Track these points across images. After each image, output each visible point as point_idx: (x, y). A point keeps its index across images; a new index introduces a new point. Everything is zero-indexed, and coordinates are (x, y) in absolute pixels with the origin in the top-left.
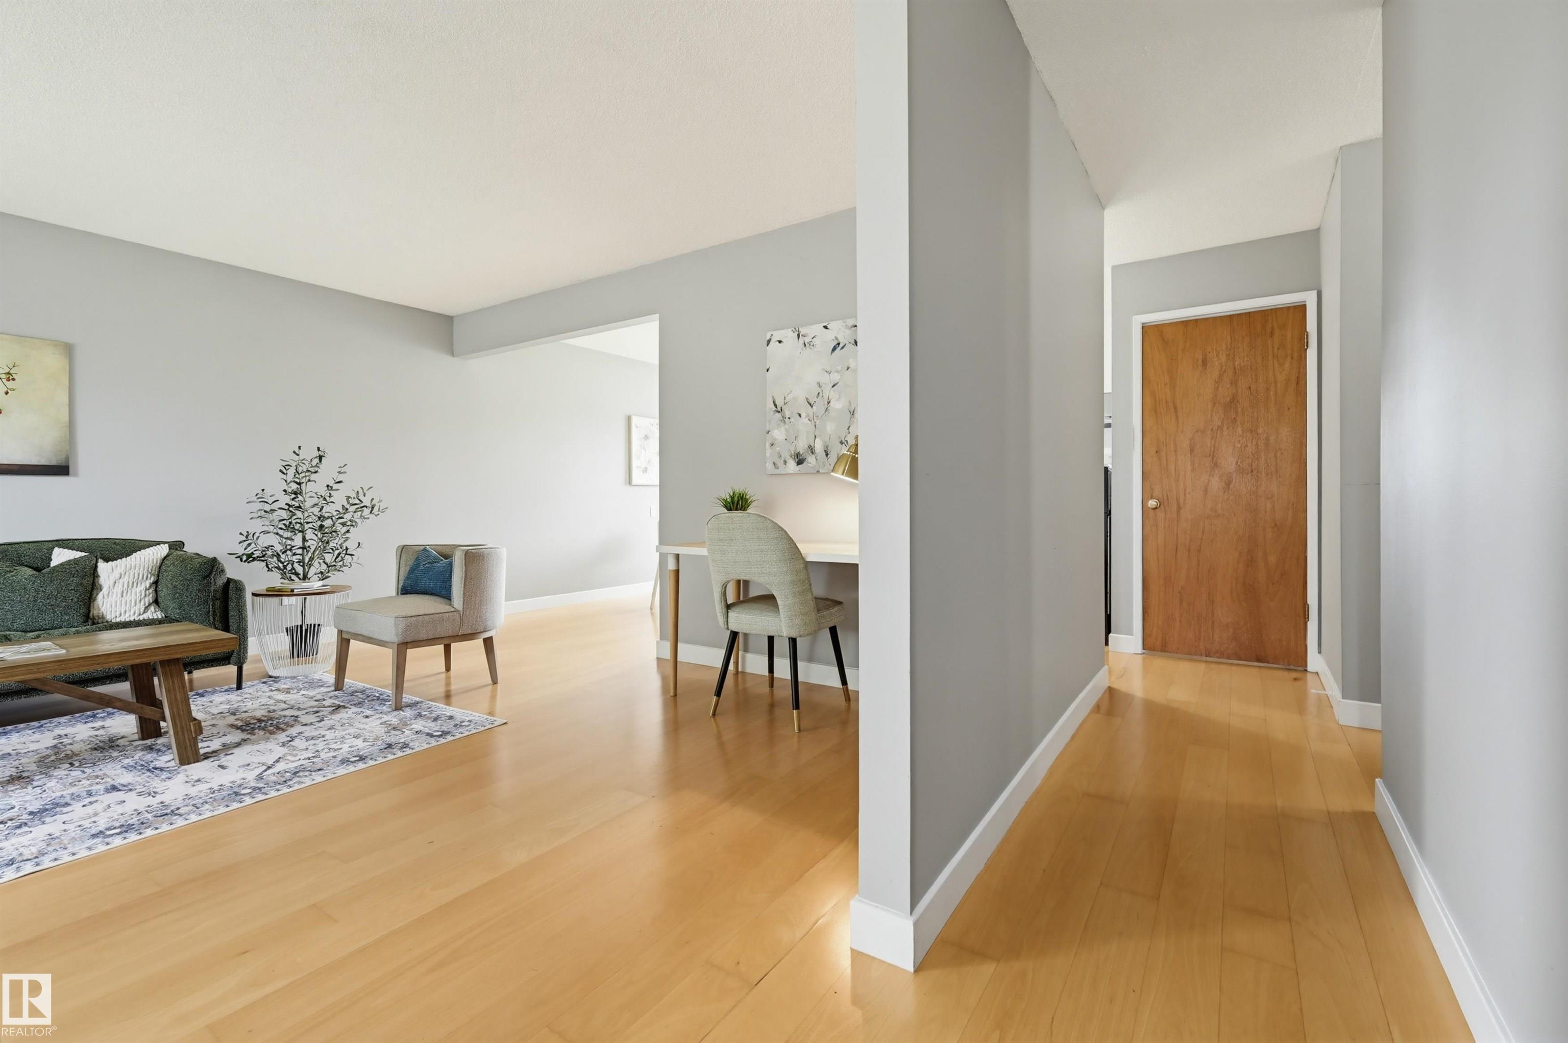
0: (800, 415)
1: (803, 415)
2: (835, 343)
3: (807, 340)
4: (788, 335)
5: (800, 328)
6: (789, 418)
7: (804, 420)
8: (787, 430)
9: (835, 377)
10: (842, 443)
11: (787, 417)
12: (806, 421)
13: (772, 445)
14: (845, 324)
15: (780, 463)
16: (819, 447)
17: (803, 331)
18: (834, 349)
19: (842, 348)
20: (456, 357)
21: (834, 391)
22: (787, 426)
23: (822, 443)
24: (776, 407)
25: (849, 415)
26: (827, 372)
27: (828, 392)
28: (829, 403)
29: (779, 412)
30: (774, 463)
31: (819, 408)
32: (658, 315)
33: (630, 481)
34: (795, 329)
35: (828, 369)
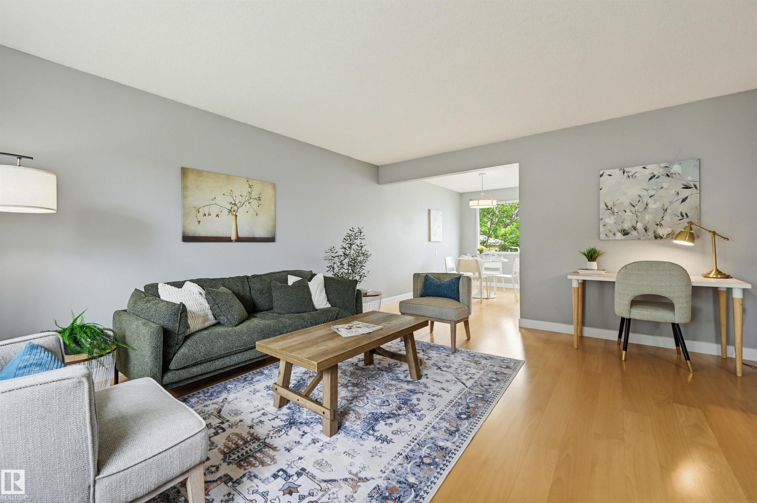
0: (625, 211)
1: (628, 211)
2: (652, 175)
3: (630, 174)
4: (617, 172)
5: (625, 168)
6: (617, 213)
7: (628, 213)
8: (615, 219)
9: (652, 192)
10: (657, 225)
11: (616, 212)
12: (630, 214)
13: (605, 226)
14: (659, 166)
15: (610, 234)
16: (640, 226)
17: (627, 170)
18: (651, 178)
19: (657, 178)
20: (380, 184)
21: (651, 199)
22: (615, 217)
23: (642, 225)
24: (607, 207)
25: (663, 211)
26: (645, 190)
27: (646, 199)
28: (647, 205)
29: (609, 209)
30: (606, 235)
31: (640, 207)
32: (518, 164)
33: (430, 240)
34: (621, 169)
35: (647, 188)
